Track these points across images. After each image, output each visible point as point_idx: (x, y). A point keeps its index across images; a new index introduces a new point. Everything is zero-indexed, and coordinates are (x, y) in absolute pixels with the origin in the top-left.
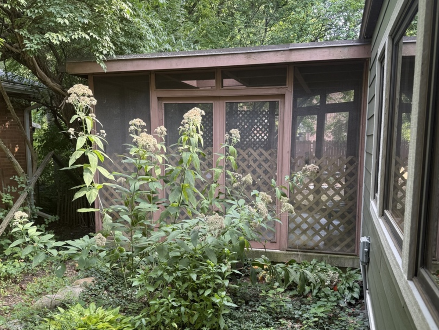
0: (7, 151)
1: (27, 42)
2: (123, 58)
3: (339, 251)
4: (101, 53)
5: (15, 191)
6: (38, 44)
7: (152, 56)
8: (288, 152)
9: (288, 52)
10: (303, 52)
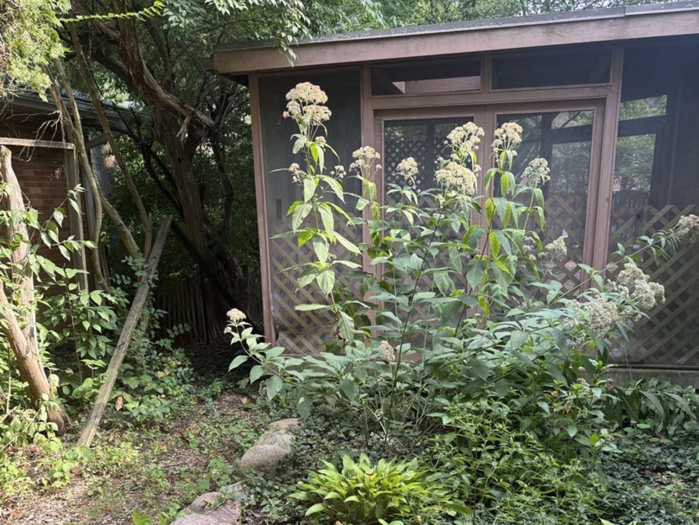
0: (113, 213)
1: (170, 13)
2: (320, 41)
3: (685, 363)
4: (289, 32)
5: (129, 283)
6: (188, 16)
7: (371, 35)
8: (608, 200)
9: (621, 21)
10: (649, 21)
